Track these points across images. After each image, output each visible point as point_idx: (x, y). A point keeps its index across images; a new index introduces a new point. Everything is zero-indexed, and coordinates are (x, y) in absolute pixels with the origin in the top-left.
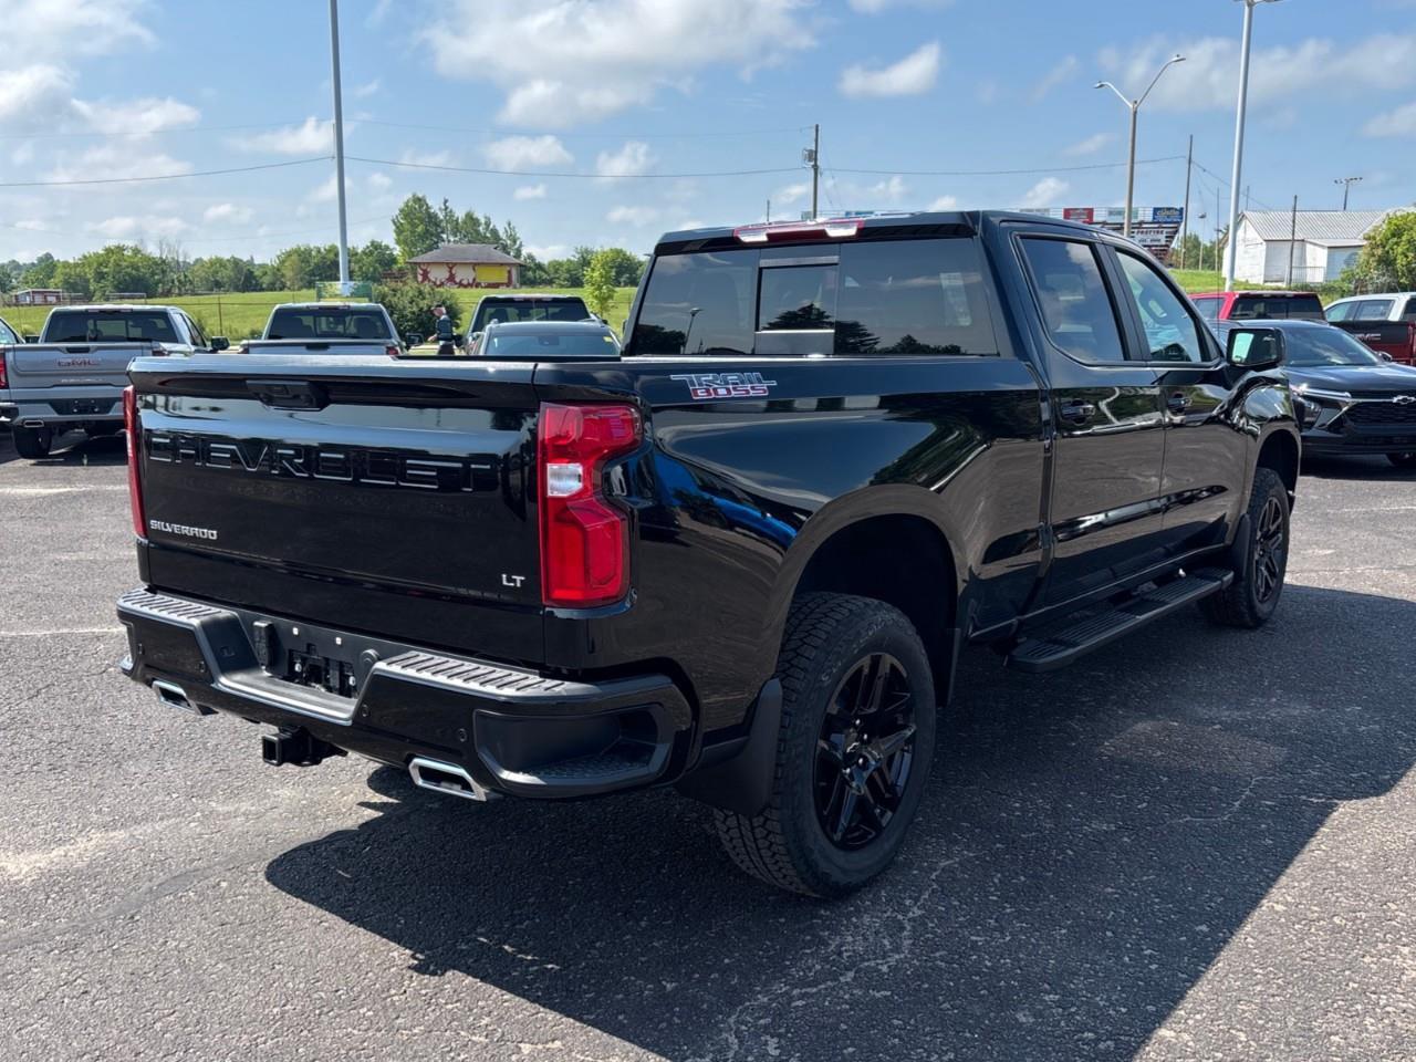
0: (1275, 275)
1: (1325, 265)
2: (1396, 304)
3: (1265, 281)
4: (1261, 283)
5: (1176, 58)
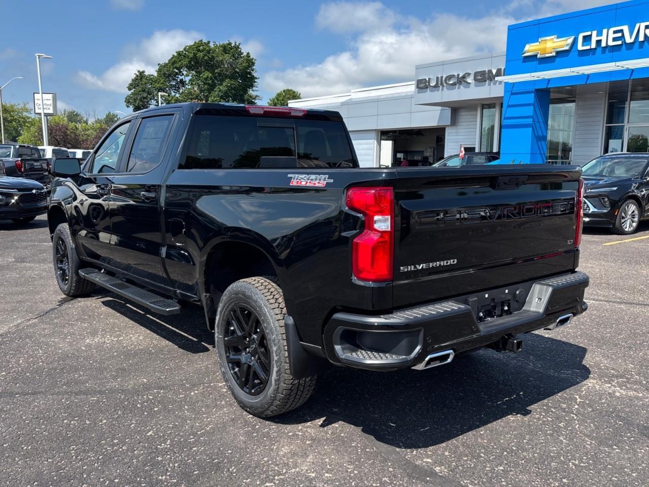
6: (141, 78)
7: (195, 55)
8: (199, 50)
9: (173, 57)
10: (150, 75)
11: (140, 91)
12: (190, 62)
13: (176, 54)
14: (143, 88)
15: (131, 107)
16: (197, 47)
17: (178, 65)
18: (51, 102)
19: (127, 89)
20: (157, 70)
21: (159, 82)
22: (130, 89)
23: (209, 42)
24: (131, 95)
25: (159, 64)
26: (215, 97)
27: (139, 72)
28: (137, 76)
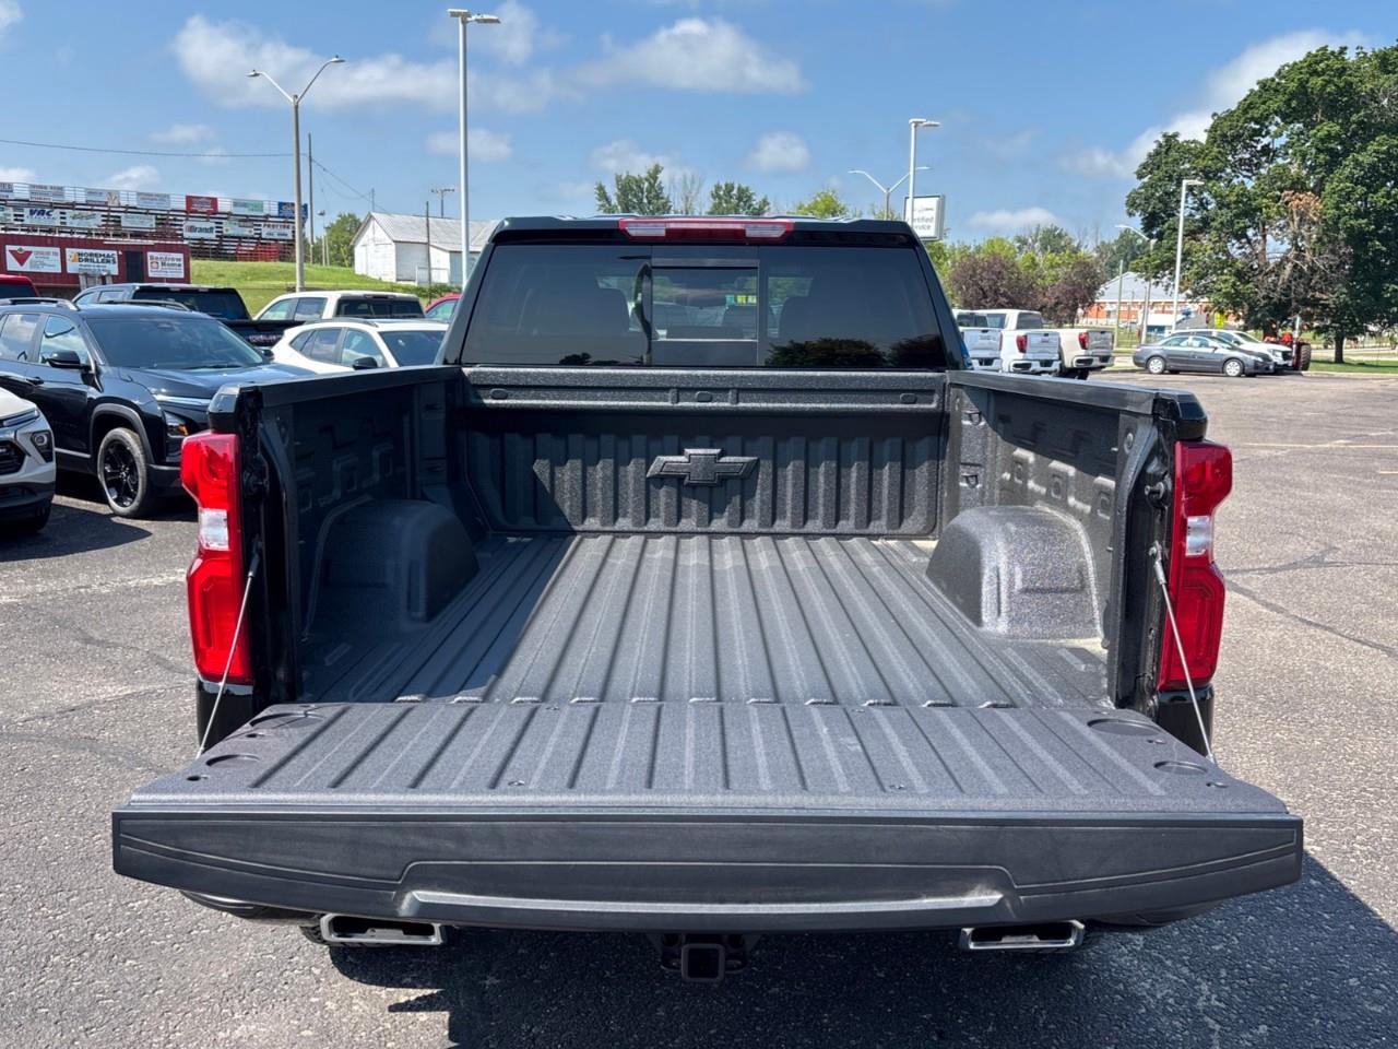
0: (406, 274)
1: (449, 268)
2: (328, 302)
3: (398, 280)
4: (394, 281)
5: (335, 59)
6: (1168, 150)
7: (1303, 84)
8: (1315, 73)
9: (1248, 96)
10: (1187, 142)
11: (1160, 180)
12: (1287, 103)
13: (1257, 88)
14: (1166, 172)
15: (1138, 214)
16: (1310, 65)
17: (1256, 114)
18: (933, 214)
19: (1135, 176)
20: (1208, 126)
21: (1207, 155)
22: (1140, 176)
23: (1343, 50)
24: (1140, 188)
25: (1215, 114)
26: (1340, 181)
27: (1164, 136)
28: (1160, 145)
